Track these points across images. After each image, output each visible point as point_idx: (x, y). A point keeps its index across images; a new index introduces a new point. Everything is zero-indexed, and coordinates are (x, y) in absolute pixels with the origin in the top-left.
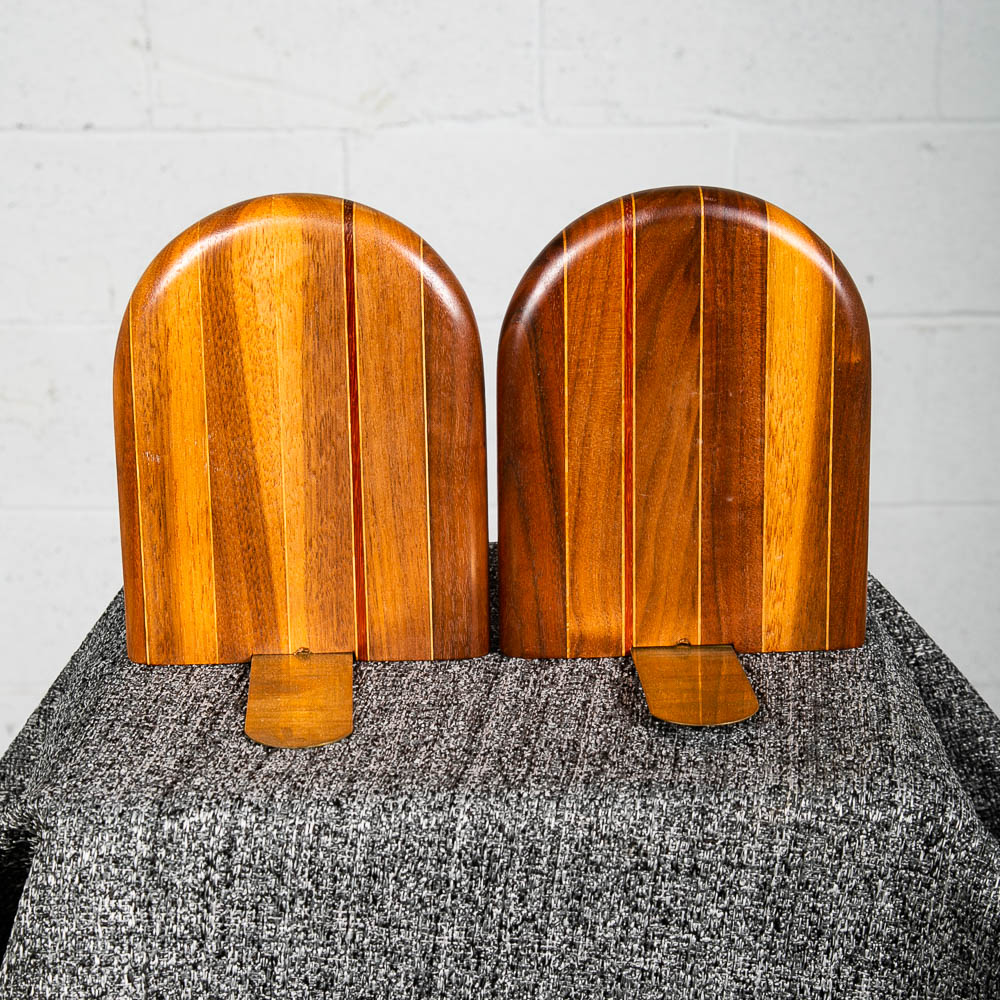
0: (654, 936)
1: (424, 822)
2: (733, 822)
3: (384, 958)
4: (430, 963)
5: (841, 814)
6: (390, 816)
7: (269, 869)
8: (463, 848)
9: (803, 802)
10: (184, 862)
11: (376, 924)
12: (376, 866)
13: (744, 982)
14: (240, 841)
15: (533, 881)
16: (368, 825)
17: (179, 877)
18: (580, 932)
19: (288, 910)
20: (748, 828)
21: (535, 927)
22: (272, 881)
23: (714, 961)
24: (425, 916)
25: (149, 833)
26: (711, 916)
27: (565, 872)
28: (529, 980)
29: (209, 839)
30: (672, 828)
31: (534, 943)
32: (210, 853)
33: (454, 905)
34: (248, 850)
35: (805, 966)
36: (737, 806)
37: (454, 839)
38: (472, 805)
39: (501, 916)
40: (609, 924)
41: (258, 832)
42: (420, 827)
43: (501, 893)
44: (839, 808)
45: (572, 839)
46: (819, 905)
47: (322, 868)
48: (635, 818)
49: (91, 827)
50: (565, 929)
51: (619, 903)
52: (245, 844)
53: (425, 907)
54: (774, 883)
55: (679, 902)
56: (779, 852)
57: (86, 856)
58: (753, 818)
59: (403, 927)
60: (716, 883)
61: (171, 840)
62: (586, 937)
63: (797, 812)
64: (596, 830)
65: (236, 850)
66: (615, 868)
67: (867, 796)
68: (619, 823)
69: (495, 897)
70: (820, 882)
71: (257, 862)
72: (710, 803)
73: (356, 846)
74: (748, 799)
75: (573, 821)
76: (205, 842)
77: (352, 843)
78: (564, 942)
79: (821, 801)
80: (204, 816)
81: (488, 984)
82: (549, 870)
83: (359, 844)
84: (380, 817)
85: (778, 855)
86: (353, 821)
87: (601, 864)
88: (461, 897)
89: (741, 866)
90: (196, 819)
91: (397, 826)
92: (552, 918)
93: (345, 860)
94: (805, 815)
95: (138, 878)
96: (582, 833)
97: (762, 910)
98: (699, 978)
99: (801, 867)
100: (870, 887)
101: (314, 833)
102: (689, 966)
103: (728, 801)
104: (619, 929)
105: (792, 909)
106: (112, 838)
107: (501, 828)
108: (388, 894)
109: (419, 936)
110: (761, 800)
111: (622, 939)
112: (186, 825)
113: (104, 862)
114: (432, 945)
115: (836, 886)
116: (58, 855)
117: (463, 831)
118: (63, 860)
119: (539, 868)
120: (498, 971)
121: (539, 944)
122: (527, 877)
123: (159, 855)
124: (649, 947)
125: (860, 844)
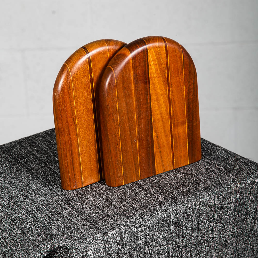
0: (214, 227)
1: (163, 216)
2: (228, 192)
3: (157, 255)
4: (168, 253)
5: (250, 183)
6: (155, 217)
7: (132, 241)
8: (173, 220)
10: (112, 246)
11: (155, 247)
12: (154, 231)
13: (233, 232)
14: (124, 235)
15: (188, 223)
16: (151, 221)
17: (112, 250)
18: (199, 233)
19: (136, 251)
20: (232, 193)
21: (190, 235)
22: (133, 244)
23: (226, 229)
24: (166, 241)
25: (102, 241)
26: (225, 218)
27: (195, 218)
28: (189, 249)
29: (117, 238)
30: (216, 198)
31: (189, 239)
32: (118, 241)
33: (172, 236)
34: (126, 237)
35: (244, 224)
36: (228, 188)
37: (171, 218)
38: (172, 208)
39: (182, 235)
40: (205, 228)
41: (127, 231)
42: (163, 217)
43: (182, 229)
44: (249, 181)
45: (196, 209)
46: (247, 207)
47: (143, 236)
48: (208, 198)
49: (88, 245)
50: (196, 233)
51: (207, 222)
52: (125, 236)
53: (166, 238)
54: (238, 205)
55: (219, 217)
56: (238, 196)
57: (89, 253)
58: (232, 190)
59: (161, 246)
60: (226, 209)
61: (108, 241)
62: (200, 233)
63: (241, 185)
64: (201, 205)
65: (123, 238)
66: (206, 213)
67: (253, 176)
68: (205, 201)
69: (180, 230)
70: (247, 201)
71: (129, 240)
72: (222, 189)
73: (150, 228)
74: (229, 185)
75: (195, 204)
76: (116, 239)
77: (148, 227)
78: (196, 236)
79: (244, 180)
80: (113, 232)
81: (180, 254)
82: (192, 219)
83: (150, 227)
84: (153, 218)
86: (148, 221)
87: (203, 213)
88: (174, 233)
89: (231, 203)
90: (112, 233)
91: (158, 219)
92: (193, 231)
93: (147, 232)
95: (103, 255)
96: (198, 206)
97: (236, 213)
98: (224, 235)
99: (243, 199)
101: (140, 228)
102: (221, 232)
103: (226, 187)
104: (207, 229)
105: (241, 210)
106: (94, 246)
107: (180, 211)
108: (157, 238)
109: (165, 247)
110: (232, 185)
111: (208, 231)
112: (110, 236)
113: (94, 253)
114: (168, 248)
115: (250, 201)
116: (82, 255)
117: (173, 215)
118: (84, 256)
119: (189, 219)
120: (182, 249)
121: (191, 239)
122: (187, 222)
123: (106, 246)
124: (213, 231)
125: (254, 189)
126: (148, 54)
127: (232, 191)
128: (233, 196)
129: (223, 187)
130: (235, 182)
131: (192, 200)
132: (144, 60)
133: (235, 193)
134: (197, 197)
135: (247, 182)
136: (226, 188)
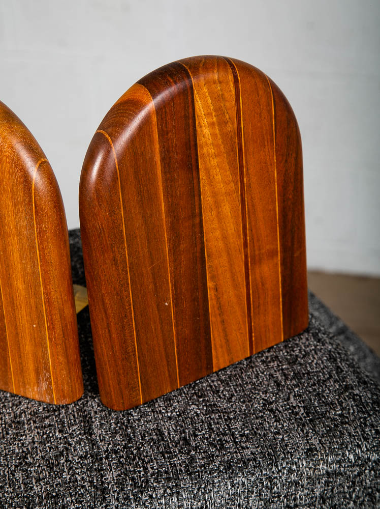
2: (289, 482)
5: (353, 461)
9: (329, 458)
20: (299, 483)
30: (253, 495)
36: (290, 471)
44: (351, 457)
48: (229, 495)
58: (302, 476)
63: (327, 466)
67: (366, 445)
68: (219, 501)
70: (343, 503)
72: (273, 472)
74: (296, 463)
79: (340, 454)
85: (318, 494)
89: (296, 506)
94: (332, 466)
99: (332, 497)
100: (372, 499)
103: (284, 468)
110: (304, 463)
115: (352, 502)
125: (366, 476)
126: (195, 100)
127: (301, 480)
128: (302, 491)
129: (277, 466)
130: (314, 456)
131: (182, 496)
132: (185, 114)
133: (308, 483)
134: (198, 490)
135: (345, 460)
136: (285, 472)
